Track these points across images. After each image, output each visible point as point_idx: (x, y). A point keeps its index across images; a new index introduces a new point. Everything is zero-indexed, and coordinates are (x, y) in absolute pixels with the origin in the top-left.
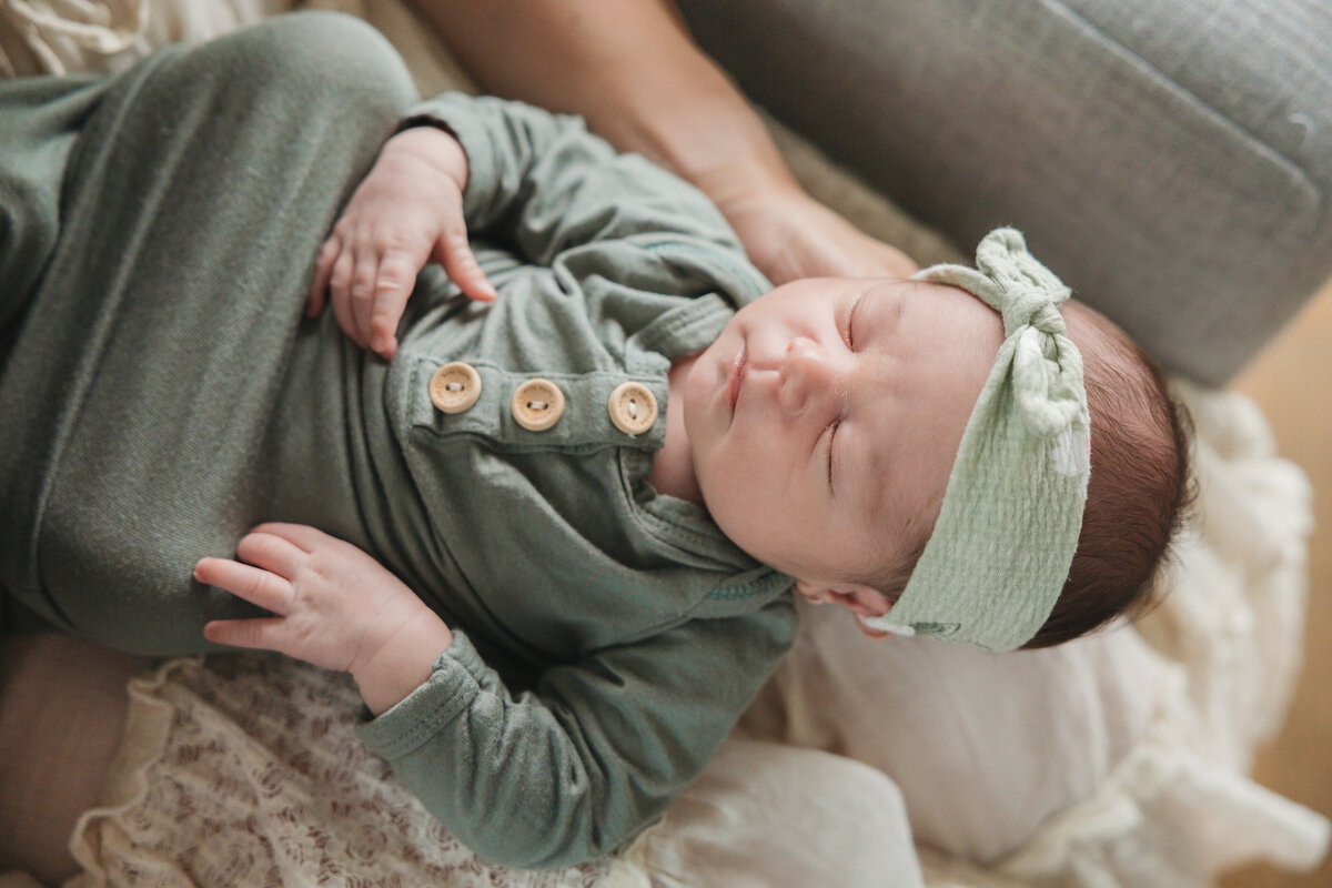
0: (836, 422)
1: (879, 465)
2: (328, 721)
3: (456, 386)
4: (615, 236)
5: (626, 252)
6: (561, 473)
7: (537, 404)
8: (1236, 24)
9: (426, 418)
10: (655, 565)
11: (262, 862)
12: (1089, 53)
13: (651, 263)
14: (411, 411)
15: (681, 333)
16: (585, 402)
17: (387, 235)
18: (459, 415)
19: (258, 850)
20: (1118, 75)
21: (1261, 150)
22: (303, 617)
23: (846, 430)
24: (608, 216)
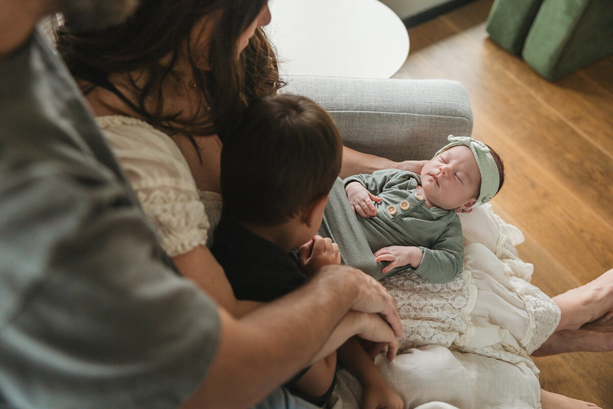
0: (455, 174)
1: (467, 175)
2: (403, 283)
3: (392, 210)
4: (389, 180)
5: (393, 180)
6: (415, 214)
7: (405, 205)
8: (441, 103)
9: (392, 217)
10: (439, 218)
11: (411, 308)
12: (425, 118)
13: (399, 179)
14: (389, 217)
15: (413, 185)
16: (411, 200)
17: (363, 197)
18: (396, 213)
19: (409, 307)
20: (431, 119)
21: (458, 118)
22: (397, 258)
23: (458, 174)
24: (385, 177)
